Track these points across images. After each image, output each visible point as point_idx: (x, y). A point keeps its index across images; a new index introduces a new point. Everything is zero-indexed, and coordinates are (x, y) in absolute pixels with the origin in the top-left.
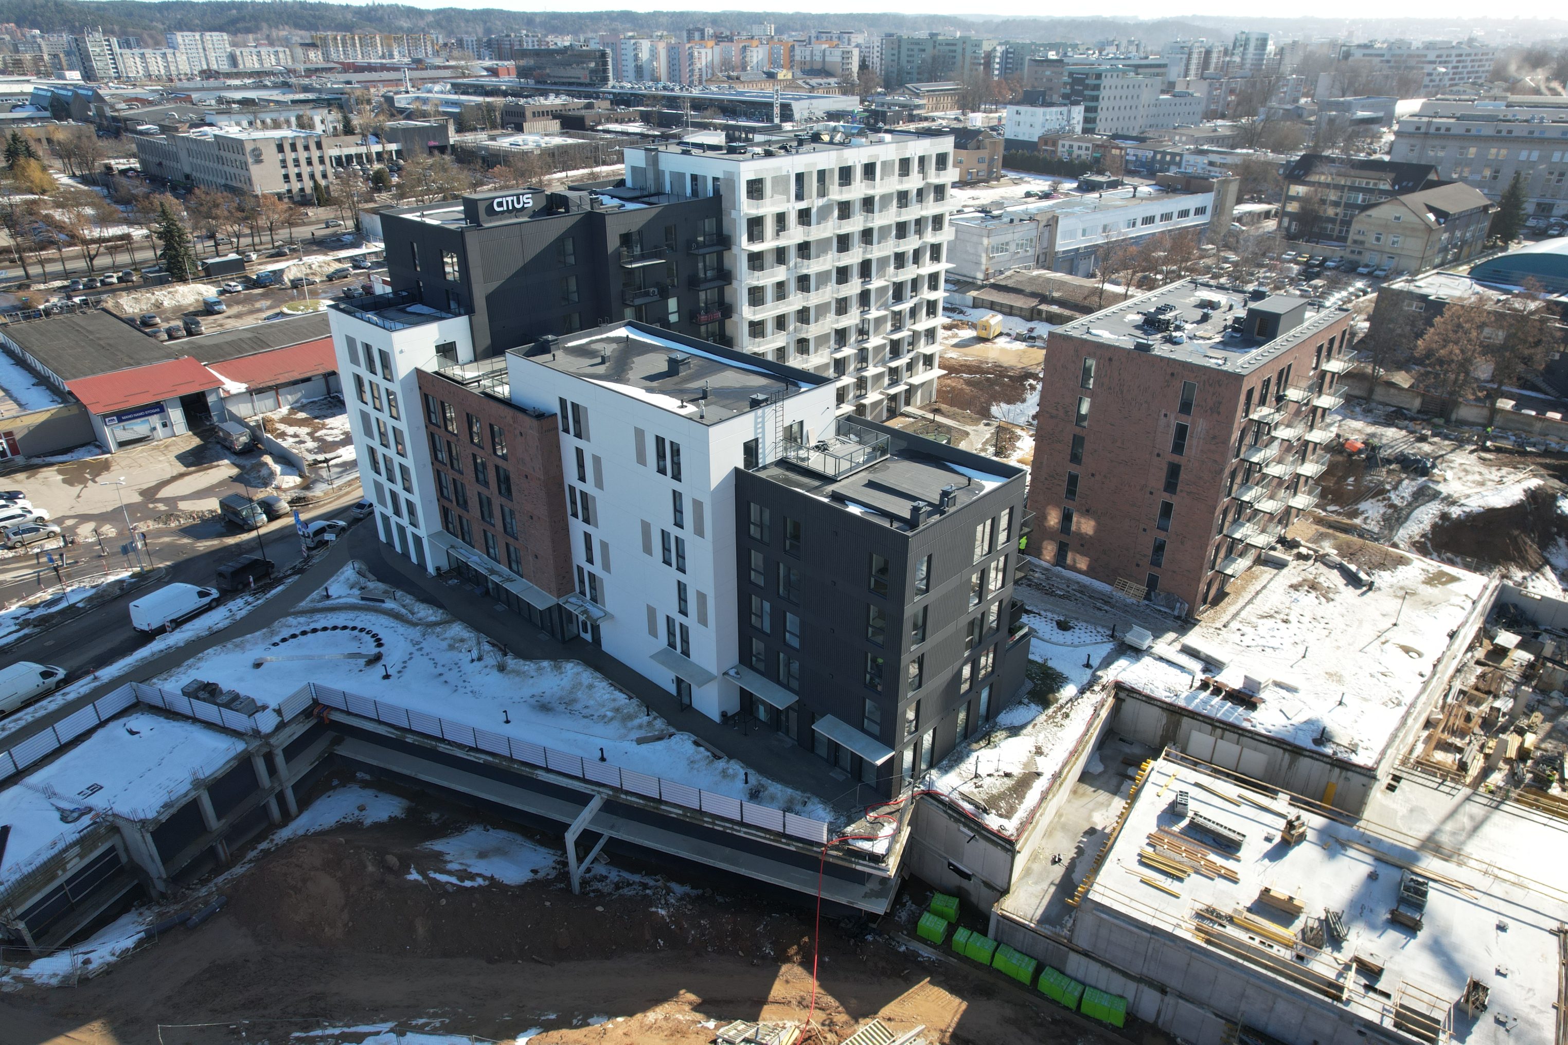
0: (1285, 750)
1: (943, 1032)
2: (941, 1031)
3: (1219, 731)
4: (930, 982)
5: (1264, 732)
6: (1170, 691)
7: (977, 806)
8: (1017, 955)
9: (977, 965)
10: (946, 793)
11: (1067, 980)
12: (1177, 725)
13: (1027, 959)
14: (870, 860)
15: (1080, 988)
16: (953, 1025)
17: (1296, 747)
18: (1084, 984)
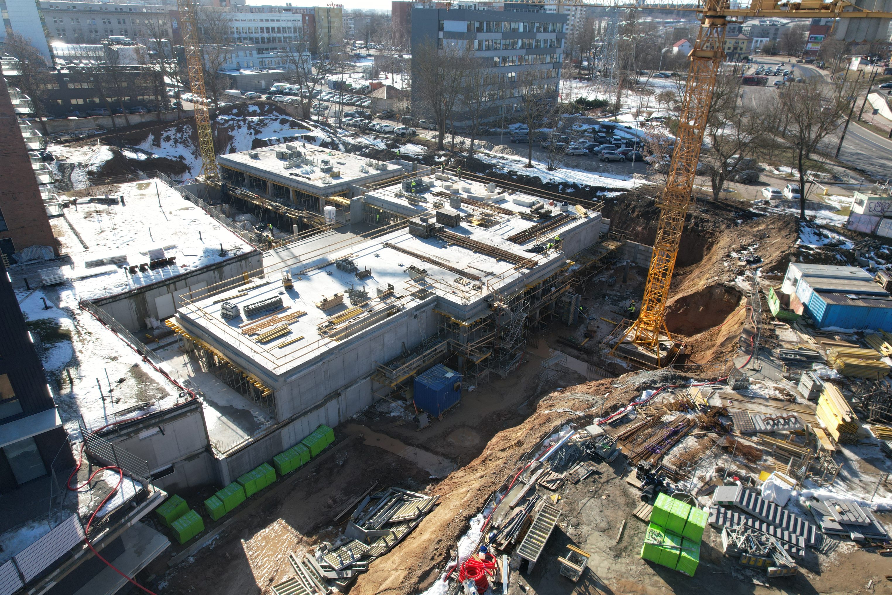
0: (213, 270)
1: (300, 542)
2: (298, 543)
3: (172, 286)
4: (246, 541)
5: (194, 269)
6: (119, 286)
7: (140, 408)
8: (254, 472)
9: (243, 506)
10: (104, 424)
11: (291, 451)
12: (144, 301)
13: (260, 468)
14: (138, 504)
15: (301, 445)
16: (297, 533)
17: (217, 264)
18: (300, 442)
